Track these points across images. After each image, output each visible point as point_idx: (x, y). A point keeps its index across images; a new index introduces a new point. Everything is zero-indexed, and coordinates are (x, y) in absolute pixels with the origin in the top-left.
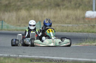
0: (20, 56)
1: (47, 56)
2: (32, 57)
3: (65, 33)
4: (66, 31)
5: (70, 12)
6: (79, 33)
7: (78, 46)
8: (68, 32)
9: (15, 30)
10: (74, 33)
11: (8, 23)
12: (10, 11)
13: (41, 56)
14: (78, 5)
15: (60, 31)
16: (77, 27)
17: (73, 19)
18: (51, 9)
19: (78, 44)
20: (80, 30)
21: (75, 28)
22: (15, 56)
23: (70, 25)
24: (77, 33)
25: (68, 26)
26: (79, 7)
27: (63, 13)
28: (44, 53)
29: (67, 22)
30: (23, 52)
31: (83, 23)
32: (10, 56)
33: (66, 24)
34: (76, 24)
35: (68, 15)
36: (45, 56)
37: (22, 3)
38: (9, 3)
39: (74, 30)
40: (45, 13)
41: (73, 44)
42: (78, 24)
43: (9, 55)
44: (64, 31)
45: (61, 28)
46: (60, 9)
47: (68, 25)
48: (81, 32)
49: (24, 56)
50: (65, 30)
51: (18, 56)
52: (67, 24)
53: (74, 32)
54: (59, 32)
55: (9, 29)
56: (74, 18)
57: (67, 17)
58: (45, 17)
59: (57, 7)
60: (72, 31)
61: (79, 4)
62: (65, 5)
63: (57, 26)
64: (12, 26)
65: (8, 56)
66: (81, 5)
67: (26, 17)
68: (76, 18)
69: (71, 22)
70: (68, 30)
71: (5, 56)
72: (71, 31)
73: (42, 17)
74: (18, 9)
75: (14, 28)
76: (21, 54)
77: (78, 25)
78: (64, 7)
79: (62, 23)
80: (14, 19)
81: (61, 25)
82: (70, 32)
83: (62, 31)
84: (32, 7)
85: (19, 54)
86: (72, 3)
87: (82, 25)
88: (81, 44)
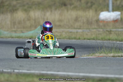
0: (16, 71)
1: (50, 71)
2: (30, 73)
3: (74, 40)
4: (75, 38)
5: (80, 13)
6: (91, 41)
7: (91, 58)
8: (77, 39)
9: (9, 37)
10: (85, 41)
12: (3, 13)
13: (43, 71)
14: (89, 4)
15: (67, 39)
16: (88, 32)
17: (84, 23)
18: (56, 9)
19: (90, 55)
20: (93, 36)
21: (87, 34)
22: (9, 71)
23: (80, 31)
24: (88, 41)
25: (77, 32)
26: (91, 6)
27: (70, 14)
28: (47, 67)
29: (76, 27)
30: (20, 66)
31: (96, 27)
32: (3, 71)
33: (75, 28)
34: (87, 29)
35: (77, 17)
36: (47, 71)
37: (19, 1)
38: (2, 2)
39: (85, 37)
41: (84, 55)
42: (89, 29)
44: (72, 39)
45: (68, 34)
48: (94, 39)
49: (21, 71)
50: (73, 36)
51: (14, 71)
52: (76, 29)
53: (85, 39)
54: (66, 40)
55: (1, 36)
56: (85, 21)
57: (76, 19)
59: (64, 7)
60: (83, 38)
61: (92, 2)
62: (73, 4)
63: (63, 31)
64: (6, 33)
66: (94, 4)
67: (24, 20)
68: (88, 20)
70: (78, 37)
72: (81, 37)
74: (14, 10)
75: (9, 35)
76: (17, 68)
78: (72, 6)
79: (69, 28)
80: (8, 22)
81: (68, 30)
82: (79, 39)
83: (69, 39)
84: (31, 8)
85: (14, 68)
87: (95, 30)
88: (94, 55)
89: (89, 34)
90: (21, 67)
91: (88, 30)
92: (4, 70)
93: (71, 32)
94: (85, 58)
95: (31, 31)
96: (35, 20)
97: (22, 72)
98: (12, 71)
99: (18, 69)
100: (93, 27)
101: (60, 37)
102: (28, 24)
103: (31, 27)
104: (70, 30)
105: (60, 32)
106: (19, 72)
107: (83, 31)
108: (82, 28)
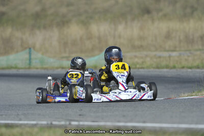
0: (74, 123)
1: (131, 121)
2: (98, 125)
3: (165, 70)
4: (167, 67)
5: (175, 25)
6: (193, 70)
8: (171, 68)
9: (57, 68)
10: (184, 70)
11: (43, 54)
12: (45, 28)
13: (119, 121)
14: (189, 10)
15: (154, 68)
16: (188, 56)
17: (180, 41)
18: (133, 20)
19: (194, 94)
20: (197, 63)
21: (186, 60)
22: (63, 123)
23: (174, 54)
24: (189, 70)
25: (170, 57)
26: (192, 13)
27: (158, 28)
28: (124, 116)
29: (167, 48)
30: (80, 115)
31: (200, 47)
32: (51, 124)
33: (165, 50)
34: (186, 51)
35: (168, 32)
36: (126, 122)
37: (71, 8)
38: (43, 10)
39: (184, 63)
40: (121, 28)
41: (184, 93)
42: (190, 50)
43: (49, 123)
44: (163, 68)
45: (155, 60)
46: (153, 20)
47: (170, 53)
48: (198, 67)
49: (81, 123)
50: (164, 64)
51: (70, 124)
52: (168, 51)
53: (183, 68)
54: (152, 69)
55: (45, 66)
56: (182, 38)
57: (168, 36)
58: (120, 37)
60: (180, 66)
61: (192, 7)
63: (146, 56)
64: (52, 60)
65: (48, 124)
66: (196, 9)
67: (81, 38)
68: (187, 37)
69: (175, 47)
70: (171, 65)
71: (42, 124)
72: (176, 65)
73: (114, 37)
74: (63, 22)
75: (56, 65)
76: (76, 119)
77: (191, 53)
78: (161, 14)
79: (156, 50)
80: (55, 43)
81: (154, 53)
82: (174, 67)
83: (158, 68)
84: (91, 18)
85: (70, 118)
86: (178, 5)
87: (198, 53)
88: (200, 94)
89: (190, 59)
90: (81, 116)
91: (188, 53)
92: (54, 123)
93: (160, 57)
94: (185, 99)
95: (93, 56)
96: (99, 38)
97: (83, 125)
98: (68, 123)
99: (77, 121)
100: (196, 47)
101: (143, 66)
102: (88, 44)
103: (93, 49)
104: (159, 53)
105: (142, 58)
106: (79, 125)
107: (180, 55)
108: (178, 49)
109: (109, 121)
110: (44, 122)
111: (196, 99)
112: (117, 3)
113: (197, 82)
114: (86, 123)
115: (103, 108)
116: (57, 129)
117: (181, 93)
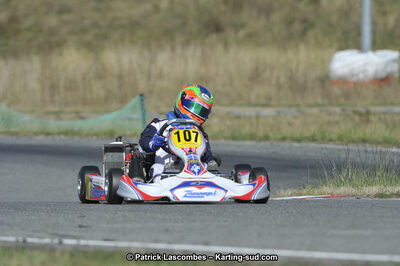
0: (67, 242)
1: (179, 242)
2: (116, 247)
3: (248, 143)
4: (252, 137)
5: (269, 55)
6: (304, 144)
7: (307, 201)
8: (261, 140)
9: (36, 134)
10: (286, 144)
11: (9, 105)
12: (15, 55)
13: (156, 241)
14: (297, 27)
15: (226, 138)
16: (295, 117)
17: (279, 87)
18: (186, 43)
19: (305, 191)
21: (290, 124)
22: (47, 241)
23: (267, 112)
24: (296, 144)
25: (258, 117)
26: (304, 33)
27: (234, 60)
28: (167, 231)
29: (253, 99)
30: (81, 226)
31: (319, 100)
32: (24, 241)
33: (250, 104)
34: (290, 106)
35: (257, 69)
36: (170, 243)
37: (66, 17)
38: (13, 20)
39: (286, 131)
40: (163, 58)
41: (285, 189)
42: (298, 106)
43: (21, 239)
44: (244, 139)
45: (229, 123)
46: (226, 45)
47: (259, 109)
48: (313, 139)
49: (83, 242)
50: (246, 130)
51: (60, 243)
52: (256, 105)
53: (284, 139)
54: (222, 141)
55: (12, 130)
56: (282, 80)
57: (256, 76)
58: (160, 76)
59: (214, 37)
60: (278, 136)
61: (304, 21)
62: (243, 26)
64: (27, 118)
65: (17, 241)
66: (312, 25)
67: (84, 78)
68: (292, 79)
69: (269, 98)
70: (261, 133)
71: (6, 242)
72: (270, 134)
73: (149, 76)
74: (51, 44)
75: (36, 126)
76: (71, 233)
77: (299, 111)
78: (242, 33)
79: (231, 104)
80: (33, 84)
81: (228, 109)
82: (266, 138)
83: (234, 138)
84: (105, 37)
85: (61, 232)
86: (276, 17)
87: (315, 110)
88: (316, 191)
89: (298, 122)
90: (83, 229)
91: (294, 110)
92: (29, 240)
93: (238, 117)
94: (287, 201)
95: (108, 112)
96: (120, 77)
97: (87, 246)
98: (56, 241)
99: (74, 238)
100: (311, 100)
102: (97, 89)
103: (107, 100)
104: (237, 110)
106: (79, 245)
107: (279, 113)
108: (273, 102)
109: (136, 241)
110: (12, 239)
111: (308, 201)
112: (157, 9)
113: (311, 167)
114: (92, 243)
115: (126, 213)
116: (36, 253)
117: (279, 188)
